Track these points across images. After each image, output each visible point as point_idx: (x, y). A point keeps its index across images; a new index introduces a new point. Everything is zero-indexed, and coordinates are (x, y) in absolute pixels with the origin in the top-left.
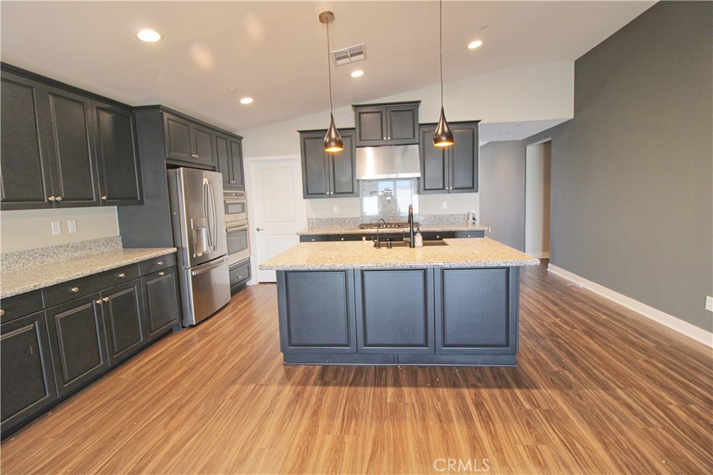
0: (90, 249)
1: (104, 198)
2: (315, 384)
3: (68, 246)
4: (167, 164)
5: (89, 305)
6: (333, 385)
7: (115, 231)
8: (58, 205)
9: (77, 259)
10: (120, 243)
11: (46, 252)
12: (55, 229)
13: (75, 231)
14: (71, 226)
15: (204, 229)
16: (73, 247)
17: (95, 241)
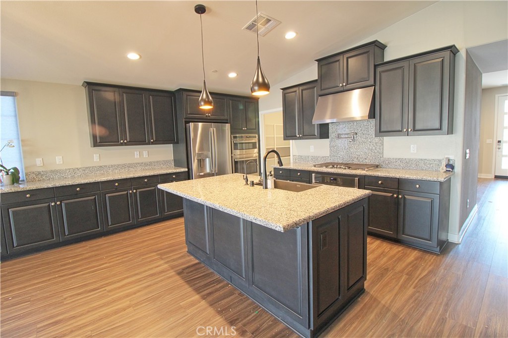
0: (155, 166)
1: (152, 141)
2: (175, 271)
3: (142, 163)
4: (185, 121)
5: (126, 192)
6: (181, 277)
7: (171, 157)
8: (126, 144)
9: (147, 170)
10: (173, 164)
11: (130, 166)
12: (137, 155)
13: (147, 156)
14: (145, 154)
15: (208, 159)
16: (145, 164)
17: (157, 162)
